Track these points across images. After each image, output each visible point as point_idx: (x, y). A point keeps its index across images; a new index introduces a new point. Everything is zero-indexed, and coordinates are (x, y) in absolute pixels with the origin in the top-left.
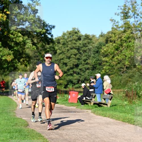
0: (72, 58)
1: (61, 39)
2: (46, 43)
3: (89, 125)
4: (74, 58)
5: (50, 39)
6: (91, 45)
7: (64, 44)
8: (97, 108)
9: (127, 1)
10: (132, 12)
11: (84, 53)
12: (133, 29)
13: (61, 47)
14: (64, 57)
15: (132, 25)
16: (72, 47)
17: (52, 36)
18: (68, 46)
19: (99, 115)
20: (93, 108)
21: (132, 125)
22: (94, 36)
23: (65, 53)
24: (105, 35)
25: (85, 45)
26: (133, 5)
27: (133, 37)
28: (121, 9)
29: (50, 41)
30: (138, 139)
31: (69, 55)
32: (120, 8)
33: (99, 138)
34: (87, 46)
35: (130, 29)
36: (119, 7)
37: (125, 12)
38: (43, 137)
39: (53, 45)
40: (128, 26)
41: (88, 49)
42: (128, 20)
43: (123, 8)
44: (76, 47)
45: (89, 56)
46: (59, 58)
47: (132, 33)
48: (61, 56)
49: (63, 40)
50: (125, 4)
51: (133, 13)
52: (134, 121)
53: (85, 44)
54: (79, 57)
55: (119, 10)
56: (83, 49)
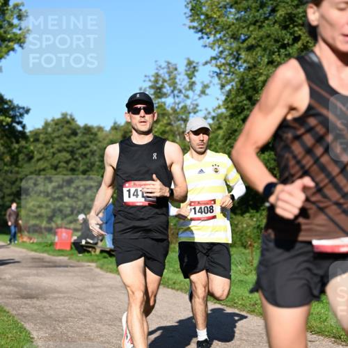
0: (60, 167)
1: (41, 133)
2: (14, 140)
3: (92, 290)
4: (64, 169)
5: (20, 132)
6: (96, 145)
7: (46, 143)
8: (106, 260)
9: (160, 67)
10: (170, 87)
11: (82, 158)
12: (171, 117)
13: (42, 148)
14: (47, 167)
15: (169, 109)
16: (60, 148)
17: (24, 127)
18: (54, 146)
19: (110, 272)
20: (99, 259)
21: (170, 290)
22: (100, 129)
23: (48, 158)
24: (122, 127)
25: (84, 145)
26: (170, 73)
27: (171, 131)
28: (150, 81)
29: (20, 135)
30: (180, 314)
31: (55, 162)
32: (147, 79)
33: (109, 313)
34: (88, 147)
35: (166, 118)
36: (146, 76)
37: (158, 85)
38: (8, 312)
39: (26, 143)
40: (162, 112)
41: (91, 151)
42: (163, 100)
43: (153, 79)
44: (68, 147)
45: (91, 164)
46: (37, 169)
47: (169, 124)
48: (42, 165)
49: (45, 136)
50: (156, 71)
51: (172, 88)
52: (174, 283)
53: (85, 142)
54: (74, 167)
55: (146, 83)
56: (80, 151)
